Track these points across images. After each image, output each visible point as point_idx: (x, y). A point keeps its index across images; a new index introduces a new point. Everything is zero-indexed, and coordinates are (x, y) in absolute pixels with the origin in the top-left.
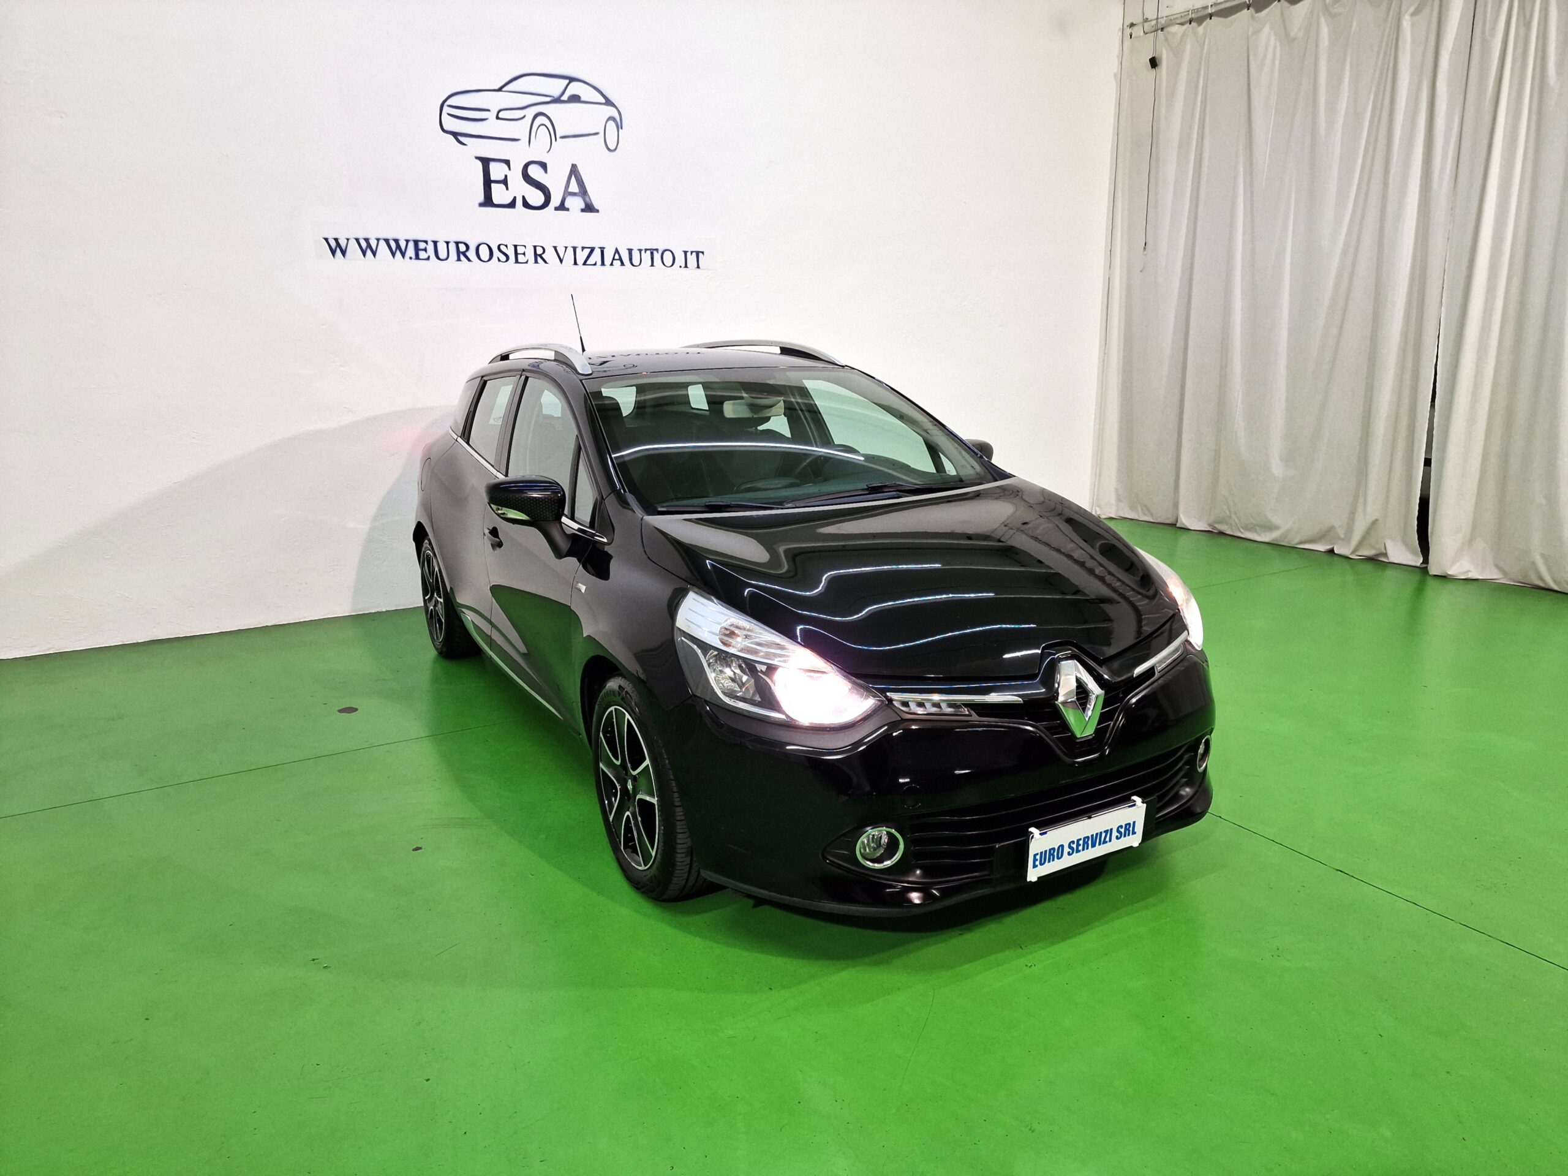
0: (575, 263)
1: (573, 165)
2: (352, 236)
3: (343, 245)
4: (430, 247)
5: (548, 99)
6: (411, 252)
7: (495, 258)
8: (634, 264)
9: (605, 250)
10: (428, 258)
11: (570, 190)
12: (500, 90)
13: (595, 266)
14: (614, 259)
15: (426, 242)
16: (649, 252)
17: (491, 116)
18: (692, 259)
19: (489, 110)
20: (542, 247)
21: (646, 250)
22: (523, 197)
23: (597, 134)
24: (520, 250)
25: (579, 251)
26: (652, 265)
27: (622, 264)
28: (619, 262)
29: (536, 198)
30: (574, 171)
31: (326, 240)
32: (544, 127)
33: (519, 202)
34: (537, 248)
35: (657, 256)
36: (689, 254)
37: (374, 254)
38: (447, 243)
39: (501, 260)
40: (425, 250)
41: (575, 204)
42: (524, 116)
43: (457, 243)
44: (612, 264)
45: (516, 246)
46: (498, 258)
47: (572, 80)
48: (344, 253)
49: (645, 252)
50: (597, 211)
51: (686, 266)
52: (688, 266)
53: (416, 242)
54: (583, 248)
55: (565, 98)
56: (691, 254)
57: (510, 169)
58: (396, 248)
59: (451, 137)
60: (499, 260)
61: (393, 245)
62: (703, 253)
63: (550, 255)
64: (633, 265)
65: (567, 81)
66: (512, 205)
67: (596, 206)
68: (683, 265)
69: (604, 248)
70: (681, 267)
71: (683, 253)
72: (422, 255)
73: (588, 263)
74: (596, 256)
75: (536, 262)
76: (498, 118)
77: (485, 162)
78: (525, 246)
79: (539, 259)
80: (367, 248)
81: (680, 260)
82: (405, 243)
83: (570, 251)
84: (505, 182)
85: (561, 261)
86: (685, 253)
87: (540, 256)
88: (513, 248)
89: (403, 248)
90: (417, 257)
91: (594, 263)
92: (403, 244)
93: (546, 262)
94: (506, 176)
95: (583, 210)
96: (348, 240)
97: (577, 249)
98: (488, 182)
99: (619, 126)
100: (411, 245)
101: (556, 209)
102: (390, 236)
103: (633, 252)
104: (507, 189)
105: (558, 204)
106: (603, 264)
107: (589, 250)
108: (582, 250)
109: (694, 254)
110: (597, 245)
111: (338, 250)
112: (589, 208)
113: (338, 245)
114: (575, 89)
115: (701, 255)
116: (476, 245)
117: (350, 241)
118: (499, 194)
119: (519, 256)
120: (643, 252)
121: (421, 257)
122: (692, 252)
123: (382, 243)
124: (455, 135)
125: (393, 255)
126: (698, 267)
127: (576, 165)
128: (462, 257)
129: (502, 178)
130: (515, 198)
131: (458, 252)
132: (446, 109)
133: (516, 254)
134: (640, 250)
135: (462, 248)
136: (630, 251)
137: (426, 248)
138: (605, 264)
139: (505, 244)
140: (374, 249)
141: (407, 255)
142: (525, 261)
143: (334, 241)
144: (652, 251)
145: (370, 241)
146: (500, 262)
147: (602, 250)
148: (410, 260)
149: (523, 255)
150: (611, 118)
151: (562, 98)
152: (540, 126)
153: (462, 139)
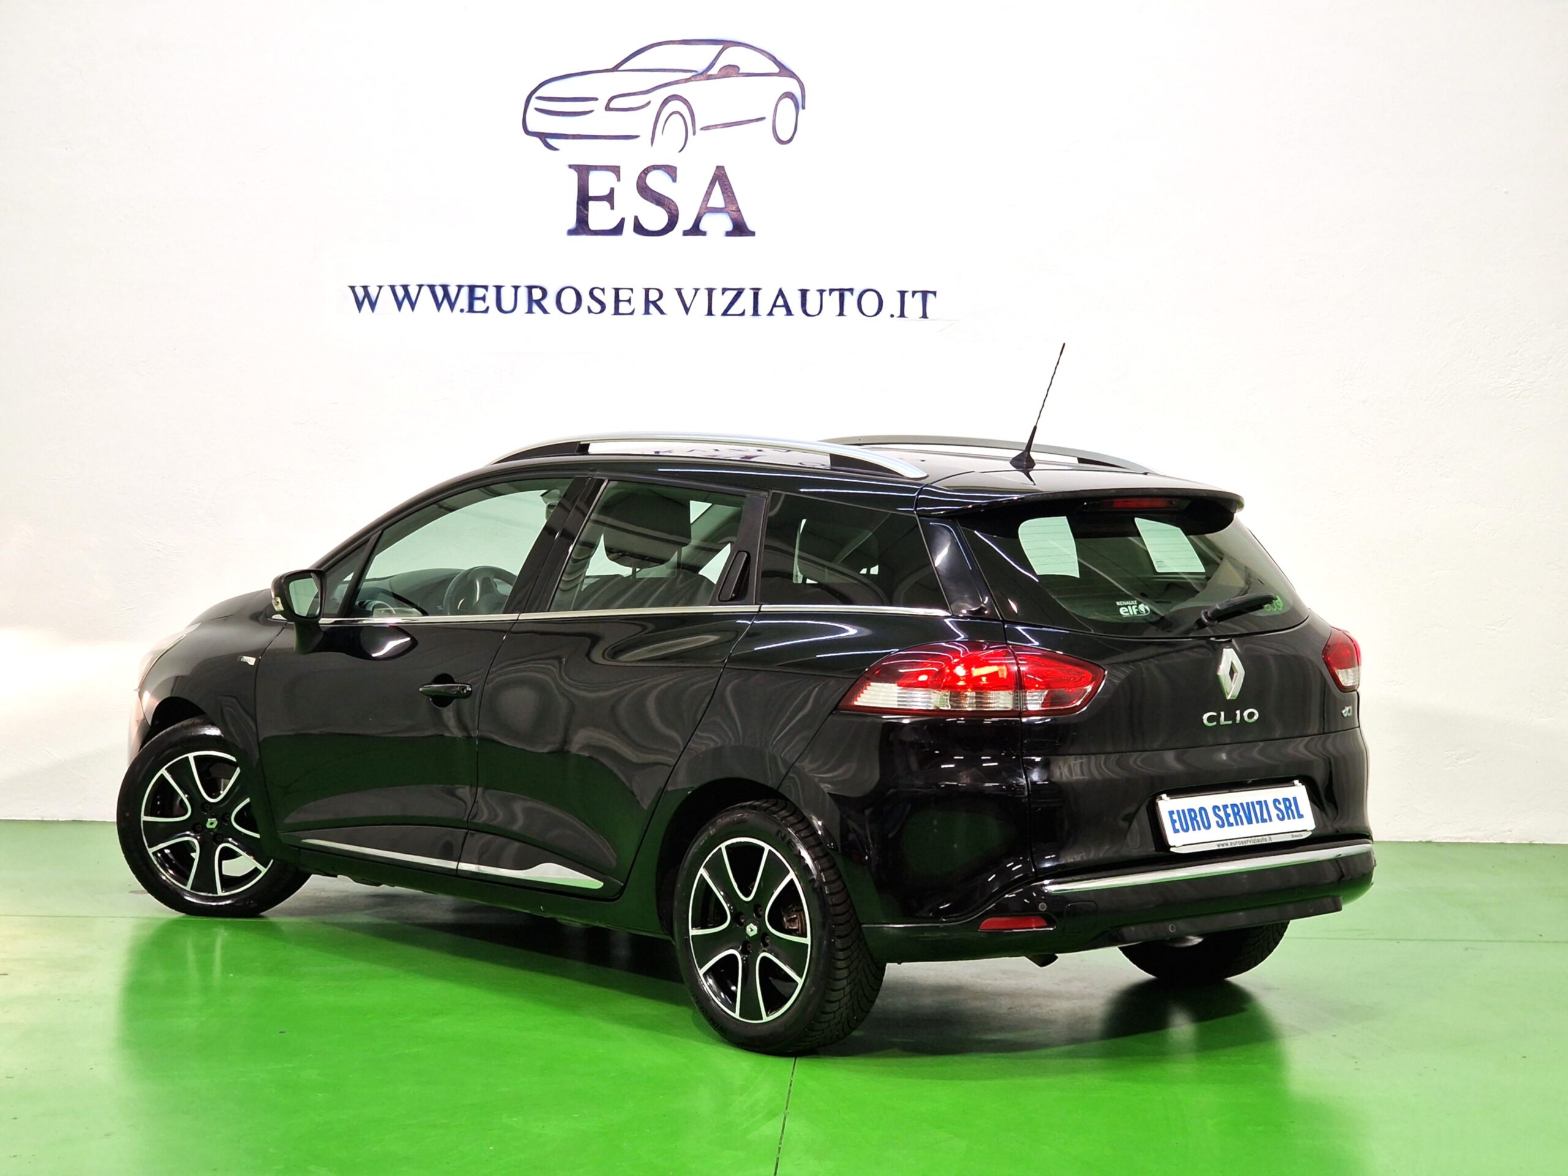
0: (710, 313)
1: (717, 167)
2: (386, 283)
3: (373, 295)
4: (491, 295)
5: (689, 75)
6: (463, 301)
7: (584, 308)
8: (809, 312)
9: (760, 292)
10: (486, 311)
11: (710, 205)
12: (615, 69)
13: (743, 317)
14: (774, 305)
15: (486, 288)
16: (836, 294)
17: (599, 106)
18: (913, 305)
19: (596, 99)
20: (658, 290)
21: (831, 291)
22: (636, 218)
23: (763, 119)
24: (623, 295)
25: (716, 295)
26: (841, 314)
27: (789, 312)
28: (784, 309)
29: (656, 218)
30: (720, 177)
31: (353, 288)
32: (678, 115)
33: (629, 226)
34: (651, 291)
35: (850, 300)
36: (908, 296)
37: (413, 305)
38: (516, 288)
39: (593, 309)
40: (483, 299)
41: (717, 224)
42: (649, 103)
43: (530, 288)
44: (771, 314)
45: (617, 290)
46: (589, 308)
47: (726, 44)
48: (373, 305)
49: (830, 294)
50: (753, 234)
51: (902, 315)
52: (906, 313)
53: (472, 288)
54: (724, 290)
55: (714, 71)
56: (913, 296)
57: (619, 180)
58: (443, 297)
59: (537, 140)
60: (590, 311)
61: (440, 293)
62: (934, 293)
63: (670, 302)
64: (808, 314)
65: (720, 47)
66: (618, 230)
67: (751, 226)
68: (897, 313)
69: (759, 289)
70: (892, 316)
71: (899, 295)
72: (479, 305)
73: (729, 313)
74: (746, 301)
75: (647, 312)
76: (608, 108)
77: (583, 171)
78: (632, 290)
79: (652, 308)
80: (405, 298)
81: (892, 304)
82: (457, 288)
83: (703, 295)
84: (609, 198)
85: (687, 310)
86: (902, 294)
87: (654, 303)
88: (613, 291)
89: (453, 298)
90: (471, 309)
91: (741, 312)
92: (453, 292)
93: (662, 312)
94: (612, 190)
95: (728, 234)
96: (380, 287)
97: (714, 293)
98: (584, 200)
99: (799, 105)
100: (465, 292)
101: (686, 233)
102: (437, 281)
103: (809, 295)
104: (612, 208)
105: (689, 226)
106: (756, 312)
107: (735, 292)
108: (723, 293)
109: (919, 296)
110: (747, 284)
111: (366, 300)
112: (740, 229)
113: (367, 294)
114: (731, 56)
115: (930, 296)
116: (558, 291)
117: (383, 289)
118: (600, 216)
119: (621, 304)
120: (826, 294)
121: (476, 309)
122: (914, 293)
123: (426, 291)
124: (543, 137)
125: (439, 306)
126: (925, 316)
127: (723, 167)
128: (535, 308)
129: (606, 192)
130: (623, 220)
131: (531, 300)
132: (535, 103)
133: (617, 300)
134: (821, 292)
135: (537, 294)
136: (804, 293)
137: (484, 296)
138: (760, 313)
139: (602, 287)
140: (414, 299)
141: (458, 307)
142: (630, 311)
143: (362, 289)
144: (842, 292)
145: (409, 288)
146: (591, 314)
147: (756, 292)
148: (461, 314)
149: (627, 303)
150: (789, 95)
151: (710, 73)
152: (670, 115)
153: (551, 141)
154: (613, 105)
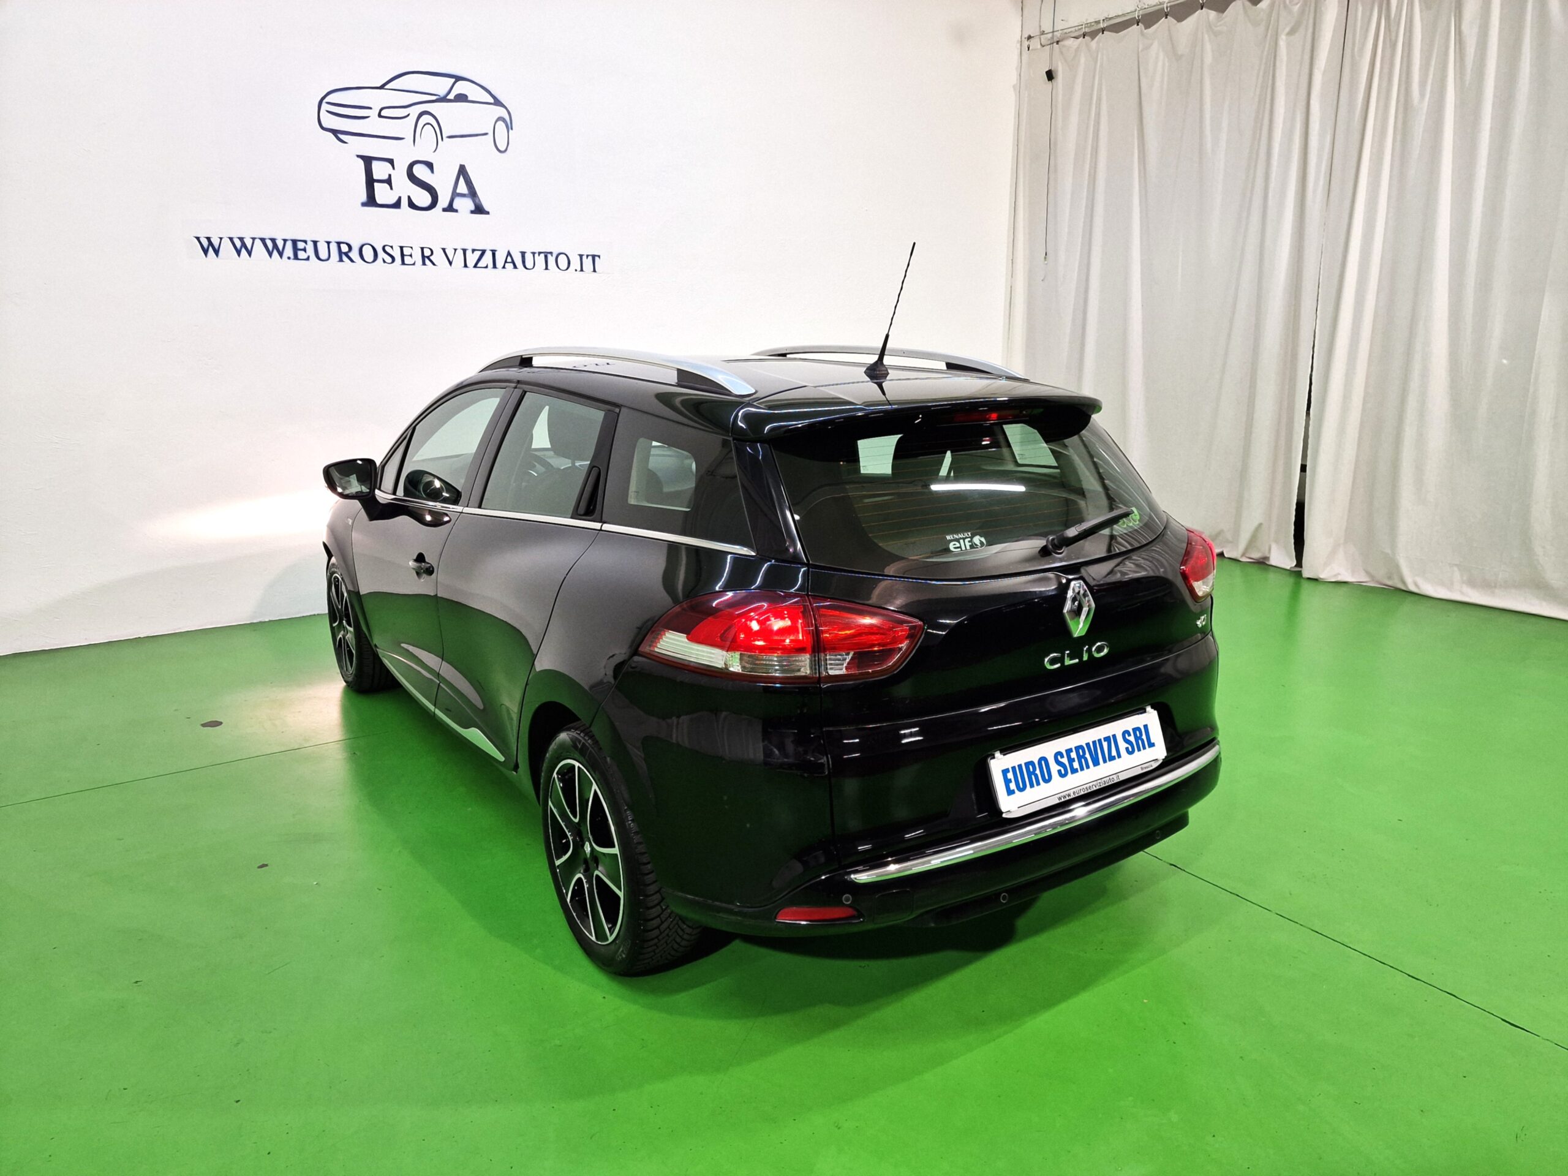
0: (466, 266)
1: (460, 165)
2: (225, 235)
3: (216, 244)
4: (310, 247)
5: (434, 98)
6: (289, 251)
7: (380, 260)
8: (527, 266)
9: (496, 253)
10: (308, 259)
11: (458, 191)
12: (382, 87)
13: (485, 270)
14: (506, 262)
15: (305, 242)
16: (542, 256)
17: (373, 114)
18: (587, 263)
19: (370, 108)
20: (430, 248)
21: (540, 253)
22: (409, 197)
23: (486, 134)
24: (406, 251)
25: (469, 253)
26: (547, 268)
27: (515, 267)
28: (511, 265)
29: (422, 198)
30: (462, 171)
31: (198, 238)
32: (430, 126)
33: (404, 203)
34: (425, 250)
35: (551, 260)
36: (584, 258)
37: (250, 253)
38: (328, 243)
39: (386, 261)
40: (304, 250)
41: (464, 205)
42: (409, 115)
43: (339, 244)
44: (504, 267)
45: (402, 248)
46: (384, 259)
47: (458, 79)
48: (217, 252)
49: (539, 255)
50: (488, 213)
51: (582, 270)
52: (584, 269)
53: (295, 242)
54: (473, 251)
55: (451, 96)
56: (587, 258)
57: (394, 168)
58: (273, 248)
59: (330, 135)
60: (384, 261)
61: (270, 244)
62: (599, 256)
63: (438, 257)
64: (527, 268)
65: (453, 80)
66: (397, 205)
67: (487, 208)
68: (579, 269)
69: (495, 251)
70: (576, 270)
71: (579, 257)
72: (301, 254)
73: (478, 265)
74: (487, 259)
75: (424, 264)
76: (380, 116)
77: (368, 161)
78: (412, 248)
79: (427, 261)
80: (242, 247)
81: (575, 263)
82: (283, 242)
83: (460, 253)
84: (389, 181)
85: (450, 263)
86: (581, 256)
87: (428, 258)
88: (399, 249)
89: (281, 248)
91: (485, 266)
92: (280, 244)
93: (434, 264)
94: (390, 175)
95: (472, 212)
96: (221, 239)
97: (467, 252)
98: (370, 182)
99: (509, 127)
100: (289, 244)
101: (444, 210)
102: (266, 236)
103: (526, 255)
104: (391, 188)
105: (446, 204)
106: (495, 266)
107: (480, 253)
109: (590, 258)
110: (488, 247)
111: (211, 249)
112: (479, 210)
113: (210, 243)
114: (461, 88)
115: (597, 258)
116: (359, 246)
117: (223, 240)
118: (382, 193)
119: (406, 258)
120: (536, 255)
121: (300, 257)
123: (258, 242)
124: (335, 132)
125: (270, 254)
126: (594, 271)
127: (464, 165)
128: (344, 258)
129: (386, 177)
130: (400, 198)
131: (340, 252)
132: (325, 107)
133: (403, 255)
134: (534, 253)
135: (345, 248)
136: (523, 254)
137: (305, 248)
138: (497, 266)
139: (391, 245)
140: (249, 247)
141: (285, 255)
142: (413, 263)
143: (206, 240)
144: (546, 255)
145: (245, 240)
146: (386, 264)
147: (494, 252)
148: (288, 260)
149: (410, 257)
150: (500, 119)
151: (449, 97)
152: (425, 125)
153: (342, 137)
154: (384, 113)
